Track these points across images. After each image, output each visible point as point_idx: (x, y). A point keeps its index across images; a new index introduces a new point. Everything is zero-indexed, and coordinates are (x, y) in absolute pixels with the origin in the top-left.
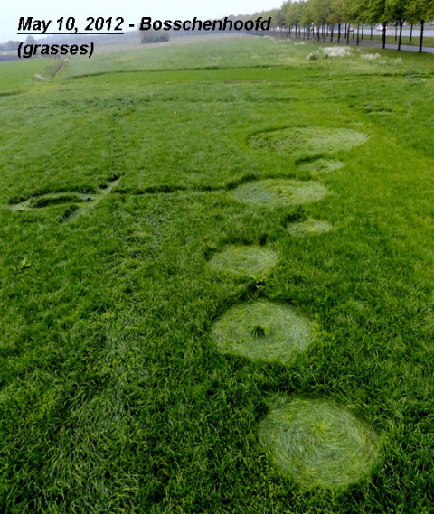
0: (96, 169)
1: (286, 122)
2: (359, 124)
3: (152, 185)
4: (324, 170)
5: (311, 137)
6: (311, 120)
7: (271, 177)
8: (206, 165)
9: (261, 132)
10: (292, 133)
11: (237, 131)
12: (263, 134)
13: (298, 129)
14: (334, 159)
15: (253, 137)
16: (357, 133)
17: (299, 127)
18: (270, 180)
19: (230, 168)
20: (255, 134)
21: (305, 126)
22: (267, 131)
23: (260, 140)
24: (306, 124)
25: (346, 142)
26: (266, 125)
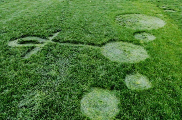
0: (51, 26)
1: (131, 11)
2: (161, 15)
3: (70, 39)
4: (146, 39)
5: (141, 19)
6: (142, 11)
7: (122, 41)
8: (95, 30)
9: (121, 14)
10: (133, 16)
11: (111, 13)
12: (122, 15)
13: (136, 15)
14: (150, 33)
15: (117, 16)
16: (160, 20)
17: (136, 14)
18: (121, 42)
19: (105, 33)
20: (118, 15)
21: (139, 14)
22: (124, 14)
23: (120, 18)
24: (139, 12)
25: (156, 24)
26: (123, 11)
